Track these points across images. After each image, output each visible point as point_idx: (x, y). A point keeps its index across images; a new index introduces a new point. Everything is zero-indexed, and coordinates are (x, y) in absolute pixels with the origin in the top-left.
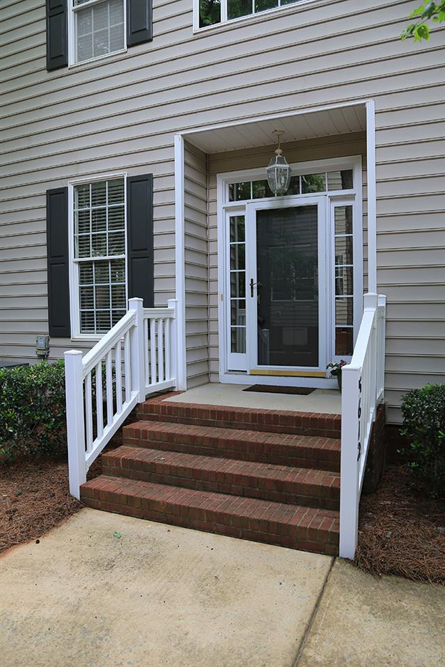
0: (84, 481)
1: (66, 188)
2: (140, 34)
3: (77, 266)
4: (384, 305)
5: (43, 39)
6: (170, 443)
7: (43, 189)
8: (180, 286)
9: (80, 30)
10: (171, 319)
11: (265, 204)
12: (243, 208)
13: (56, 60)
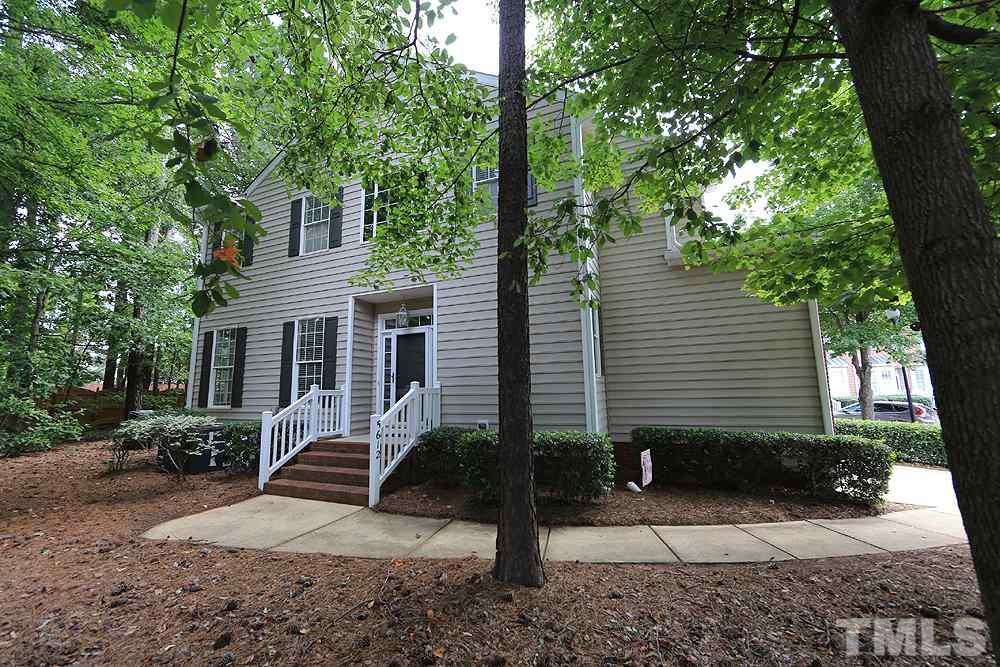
0: (268, 480)
1: (293, 323)
2: (335, 242)
3: (298, 367)
4: (439, 387)
5: (287, 240)
6: (320, 461)
7: (282, 322)
8: (348, 378)
9: (307, 236)
10: (342, 396)
11: (401, 332)
12: (390, 333)
13: (294, 251)
